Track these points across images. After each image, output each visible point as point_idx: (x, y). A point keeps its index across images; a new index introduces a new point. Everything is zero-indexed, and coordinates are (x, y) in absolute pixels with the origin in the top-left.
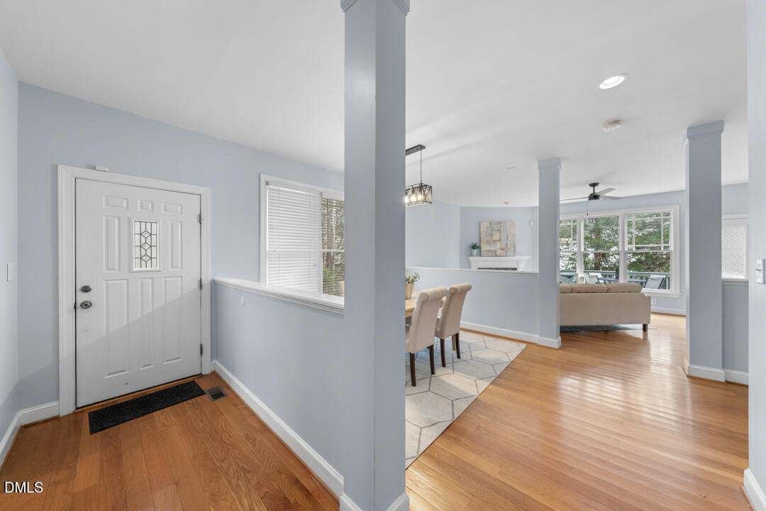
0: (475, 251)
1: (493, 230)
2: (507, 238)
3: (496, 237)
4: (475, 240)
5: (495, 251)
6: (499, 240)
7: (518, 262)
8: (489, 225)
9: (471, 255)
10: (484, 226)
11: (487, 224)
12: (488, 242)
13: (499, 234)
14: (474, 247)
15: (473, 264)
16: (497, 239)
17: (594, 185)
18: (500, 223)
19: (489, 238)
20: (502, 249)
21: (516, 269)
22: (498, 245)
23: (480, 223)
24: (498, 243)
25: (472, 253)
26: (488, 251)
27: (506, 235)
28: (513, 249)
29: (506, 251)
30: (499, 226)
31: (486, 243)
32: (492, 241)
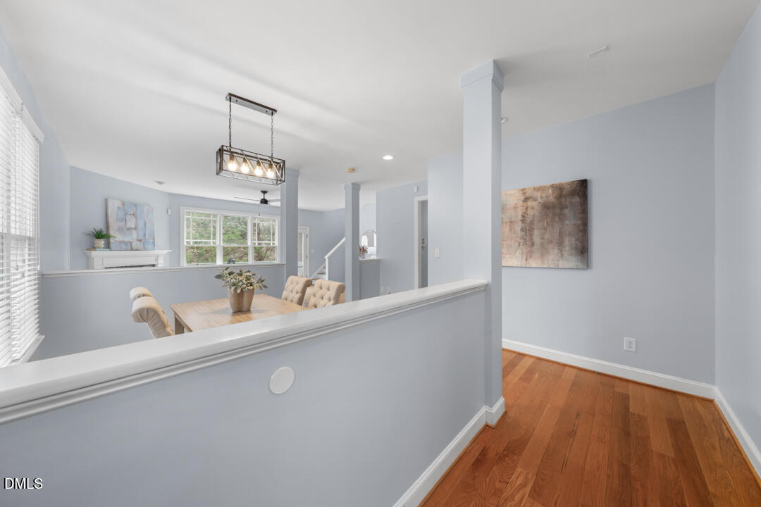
0: (102, 242)
1: (126, 214)
2: (145, 226)
3: (131, 224)
4: (99, 225)
5: (131, 243)
6: (136, 228)
7: (157, 258)
8: (121, 206)
9: (94, 248)
10: (113, 206)
11: (118, 204)
12: (120, 230)
13: (134, 219)
14: (99, 235)
15: (97, 262)
16: (133, 226)
17: (264, 192)
18: (135, 205)
20: (140, 241)
21: (154, 266)
22: (134, 235)
23: (106, 201)
24: (134, 231)
25: (95, 246)
26: (120, 242)
27: (143, 222)
28: (152, 241)
29: (144, 243)
30: (134, 209)
31: (118, 231)
32: (125, 229)
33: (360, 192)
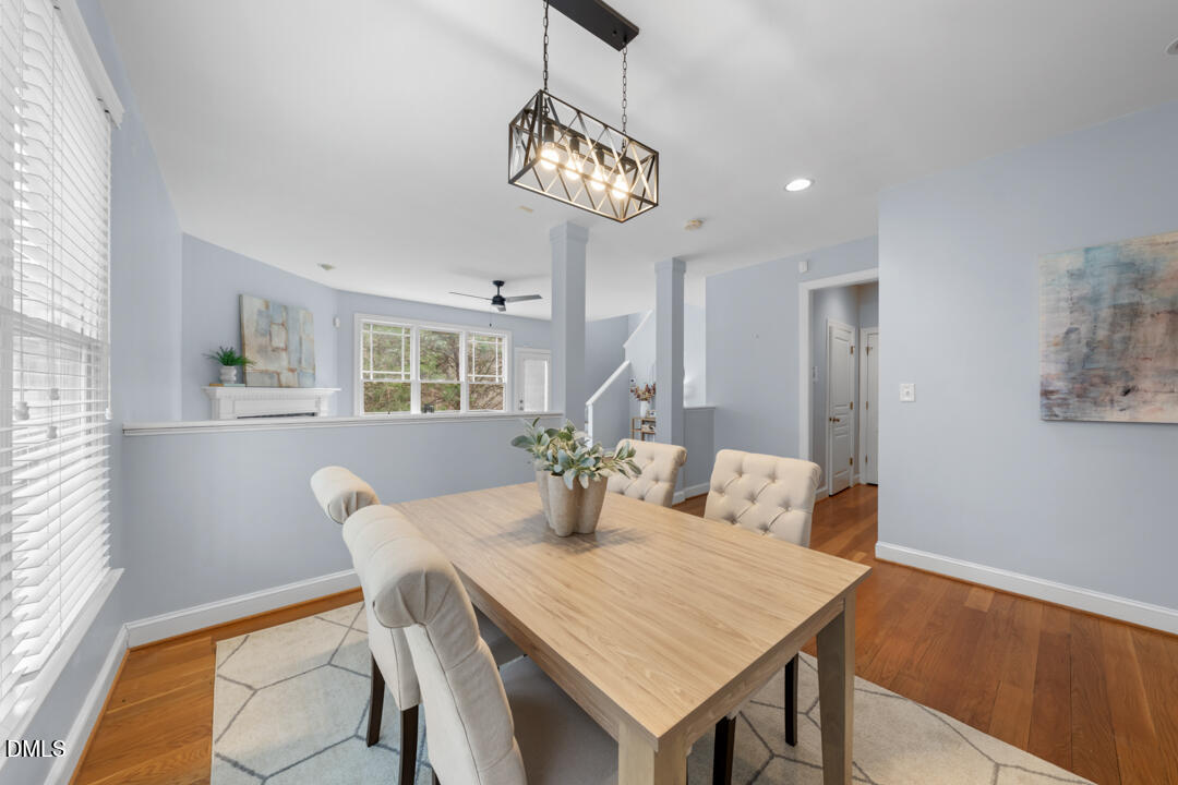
0: (232, 372)
1: (272, 323)
2: (301, 345)
3: (278, 342)
4: (229, 343)
5: (278, 374)
6: (286, 349)
7: (318, 401)
8: (263, 309)
9: (219, 382)
10: (252, 307)
12: (262, 350)
13: (283, 333)
14: (231, 359)
15: (225, 407)
16: (282, 345)
17: (499, 284)
18: (286, 308)
19: (264, 341)
20: (292, 370)
21: (313, 414)
22: (284, 360)
23: (240, 298)
24: (284, 354)
25: (222, 378)
26: (262, 372)
27: (298, 338)
28: (311, 371)
29: (298, 374)
30: (284, 314)
31: (258, 352)
32: (270, 349)
33: (685, 276)
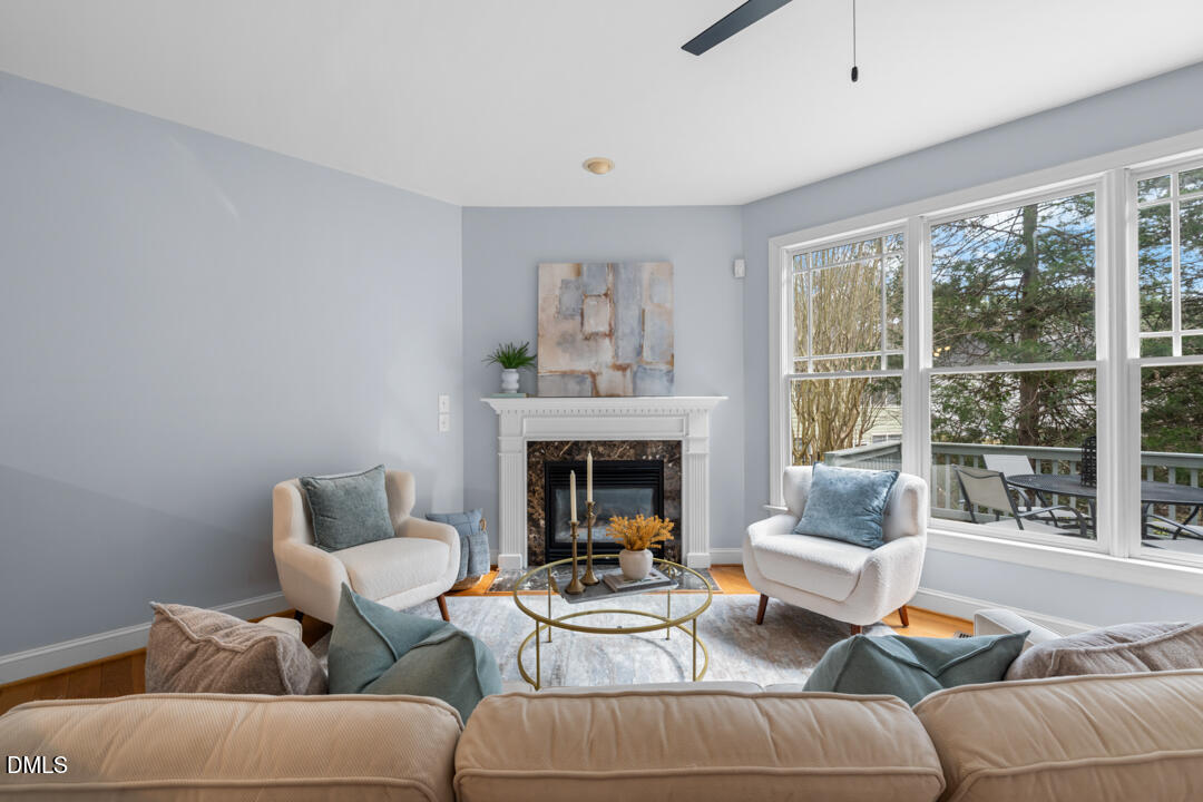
0: (512, 378)
1: (586, 295)
2: (642, 322)
3: (597, 321)
4: (517, 336)
5: (593, 376)
6: (610, 334)
7: (685, 417)
8: (572, 277)
9: (498, 389)
10: (554, 280)
11: (563, 271)
12: (566, 341)
13: (607, 309)
14: (512, 359)
16: (602, 329)
18: (614, 267)
19: (570, 326)
20: (622, 368)
21: (678, 446)
22: (606, 354)
23: (536, 269)
24: (606, 343)
26: (564, 374)
27: (635, 312)
28: (664, 367)
29: (635, 375)
30: (610, 278)
31: (559, 344)
32: (580, 336)
